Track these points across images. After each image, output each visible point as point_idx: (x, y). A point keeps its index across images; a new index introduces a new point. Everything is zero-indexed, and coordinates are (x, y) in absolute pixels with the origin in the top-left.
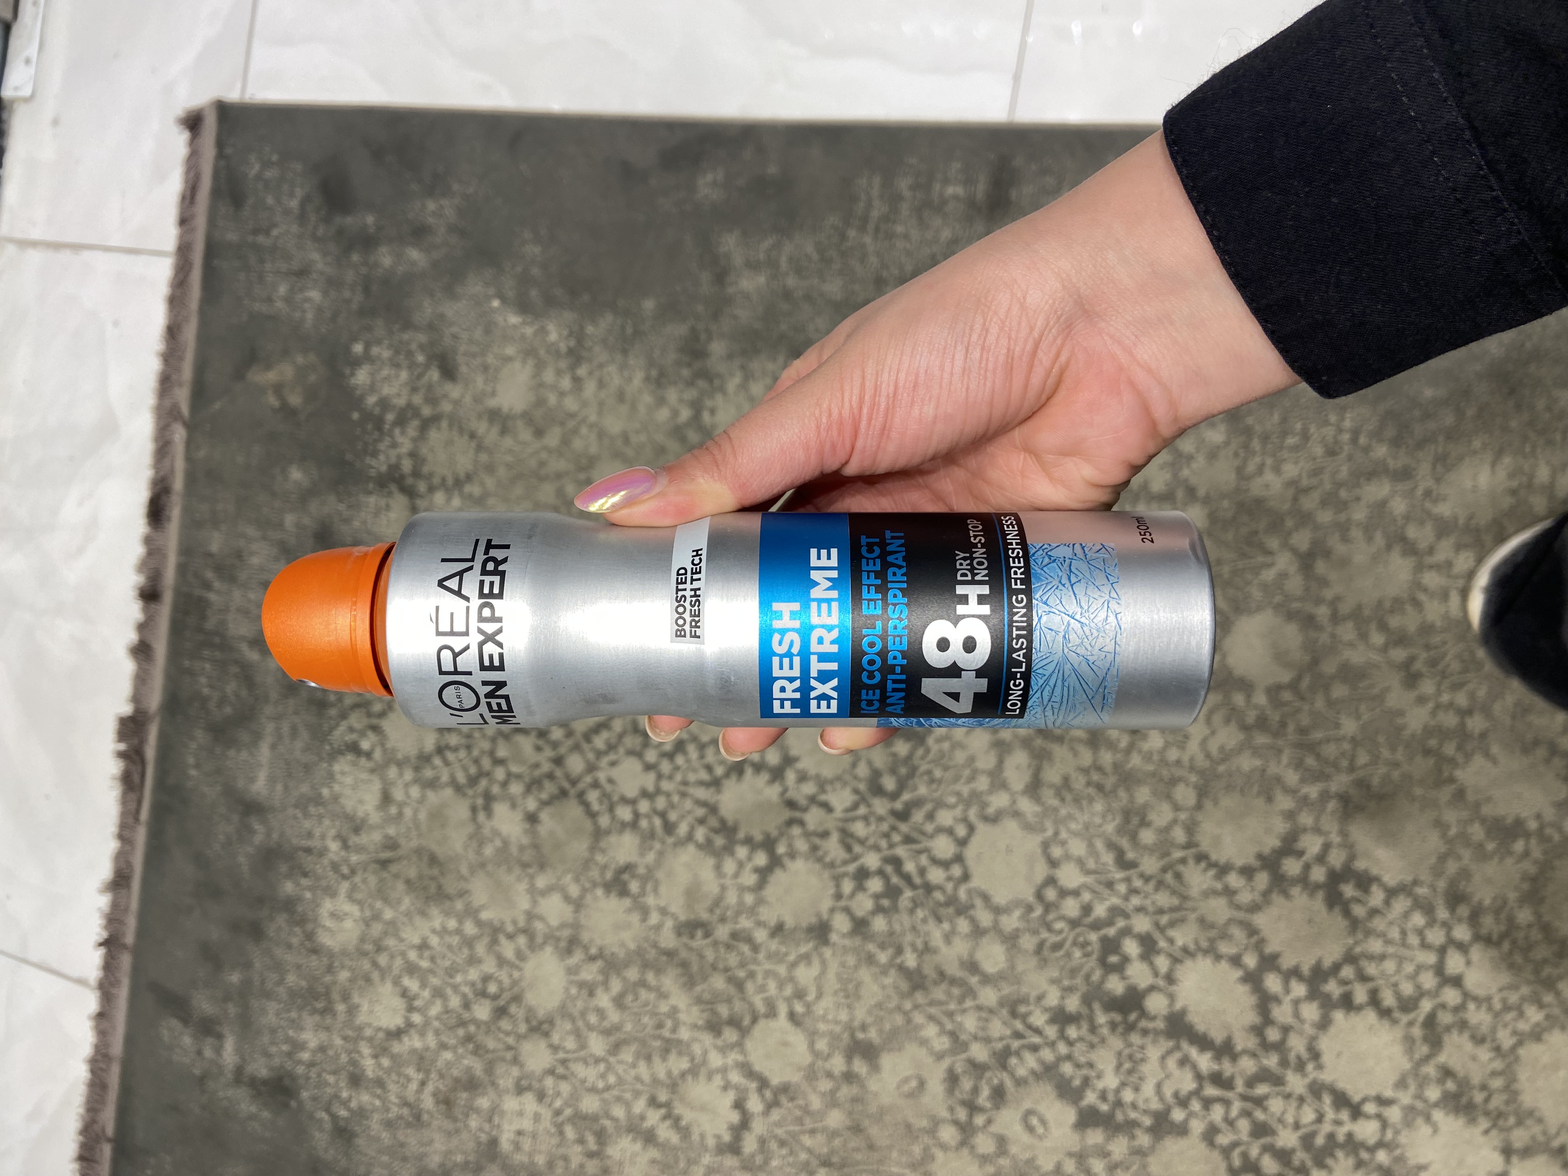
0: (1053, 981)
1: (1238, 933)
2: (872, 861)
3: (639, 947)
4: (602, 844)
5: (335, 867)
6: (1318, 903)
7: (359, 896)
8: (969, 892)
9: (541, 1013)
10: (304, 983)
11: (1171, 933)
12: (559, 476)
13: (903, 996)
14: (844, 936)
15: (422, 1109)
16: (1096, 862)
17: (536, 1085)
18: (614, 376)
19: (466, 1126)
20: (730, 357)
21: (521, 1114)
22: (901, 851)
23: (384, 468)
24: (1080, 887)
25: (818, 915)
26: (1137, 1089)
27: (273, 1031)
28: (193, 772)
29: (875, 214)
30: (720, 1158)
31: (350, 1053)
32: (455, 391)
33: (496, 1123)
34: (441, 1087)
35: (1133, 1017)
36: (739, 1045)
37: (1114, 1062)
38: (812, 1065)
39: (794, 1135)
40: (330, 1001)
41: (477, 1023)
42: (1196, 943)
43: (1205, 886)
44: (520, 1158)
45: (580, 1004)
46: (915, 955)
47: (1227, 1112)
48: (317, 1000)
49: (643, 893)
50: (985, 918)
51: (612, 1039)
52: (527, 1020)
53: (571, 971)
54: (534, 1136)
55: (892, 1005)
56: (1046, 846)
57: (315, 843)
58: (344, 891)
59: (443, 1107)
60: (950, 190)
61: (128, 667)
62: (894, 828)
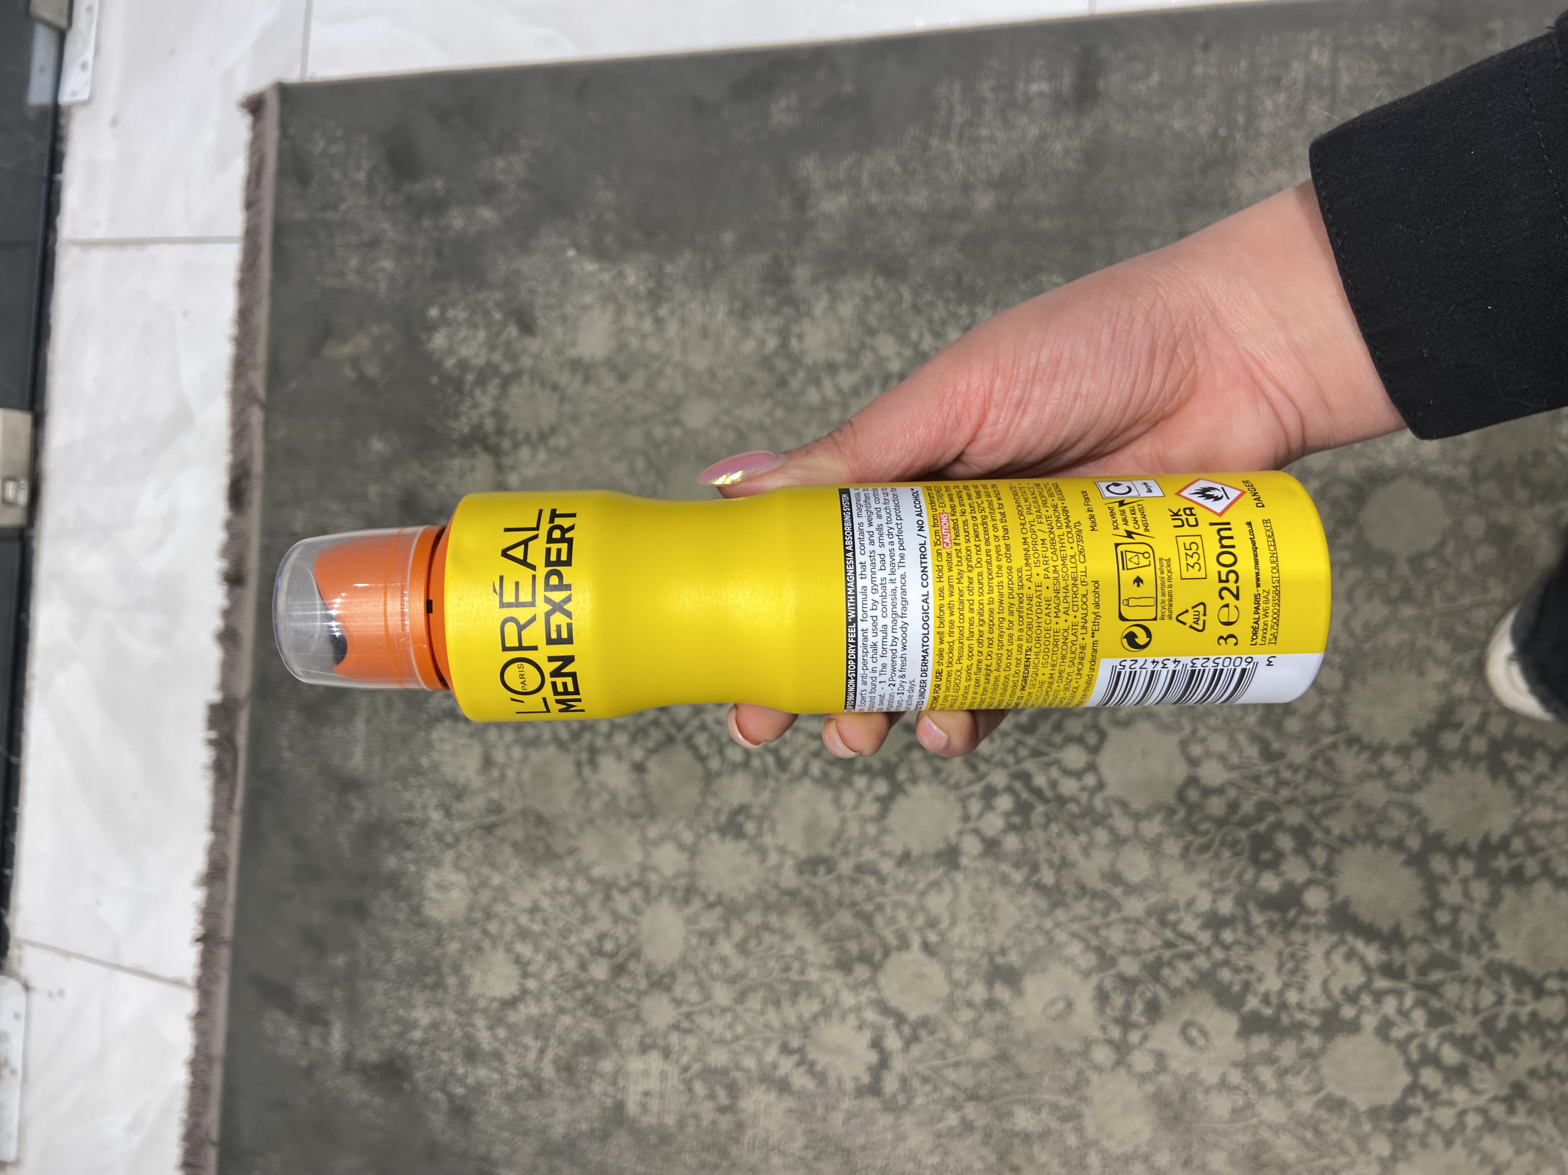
0: (1202, 885)
1: (1399, 816)
2: (999, 778)
3: (760, 890)
4: (714, 787)
5: (439, 837)
6: (1481, 777)
7: (464, 864)
8: (1106, 801)
9: (661, 968)
10: (412, 959)
11: (1328, 822)
12: (646, 419)
13: (1043, 914)
14: (975, 858)
15: (541, 1079)
16: (1240, 757)
17: (661, 1042)
18: (696, 311)
19: (590, 1092)
20: (815, 280)
21: (646, 1073)
22: (1029, 765)
23: (466, 430)
24: (1223, 784)
25: (946, 839)
26: (1302, 989)
27: (382, 1012)
28: (287, 755)
29: (958, 120)
30: (860, 1101)
31: (462, 1026)
32: (533, 345)
33: (621, 1085)
34: (562, 1053)
35: (1292, 913)
36: (872, 981)
37: (1276, 962)
38: (951, 995)
39: (936, 1070)
40: (441, 975)
41: (596, 984)
42: (1354, 829)
43: (1359, 770)
44: (648, 1120)
45: (701, 954)
46: (1052, 872)
47: (1401, 1003)
48: (427, 974)
49: (760, 833)
50: (1124, 826)
51: (738, 987)
52: (648, 975)
53: (690, 921)
54: (662, 1096)
55: (1032, 925)
56: (1184, 745)
57: (417, 815)
58: (448, 860)
59: (564, 1074)
60: (1034, 88)
61: (214, 654)
62: (1019, 743)
